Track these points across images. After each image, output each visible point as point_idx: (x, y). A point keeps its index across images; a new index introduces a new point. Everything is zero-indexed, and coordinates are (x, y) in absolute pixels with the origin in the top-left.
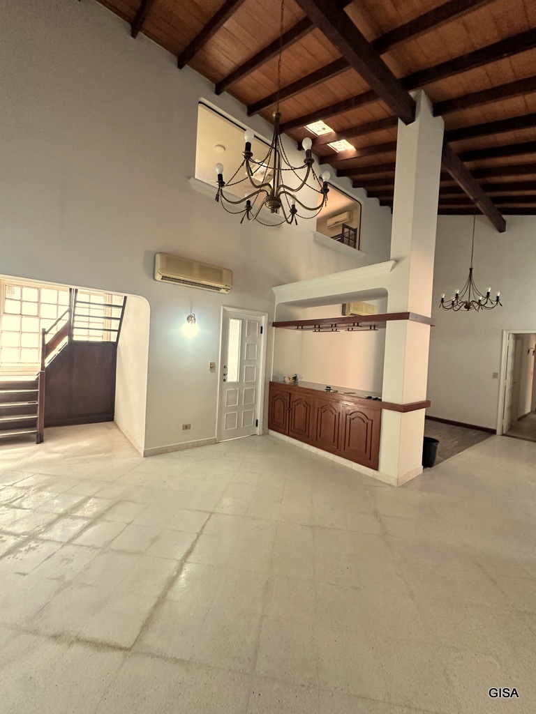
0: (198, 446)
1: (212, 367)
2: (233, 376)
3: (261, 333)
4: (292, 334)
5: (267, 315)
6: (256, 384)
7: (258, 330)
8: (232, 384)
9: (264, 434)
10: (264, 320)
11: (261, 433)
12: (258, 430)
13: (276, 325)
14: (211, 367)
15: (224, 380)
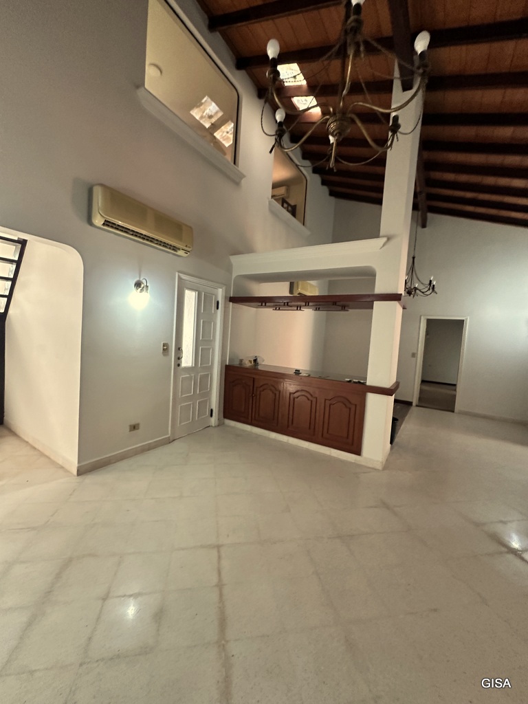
0: (149, 450)
1: (166, 349)
2: (187, 360)
3: (218, 308)
4: (248, 311)
5: (224, 288)
6: (211, 368)
7: (214, 305)
8: (186, 369)
9: (220, 424)
10: (220, 294)
11: (217, 424)
12: (213, 421)
13: (233, 300)
14: (164, 349)
15: (179, 365)
